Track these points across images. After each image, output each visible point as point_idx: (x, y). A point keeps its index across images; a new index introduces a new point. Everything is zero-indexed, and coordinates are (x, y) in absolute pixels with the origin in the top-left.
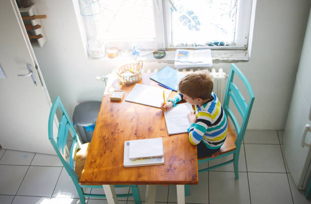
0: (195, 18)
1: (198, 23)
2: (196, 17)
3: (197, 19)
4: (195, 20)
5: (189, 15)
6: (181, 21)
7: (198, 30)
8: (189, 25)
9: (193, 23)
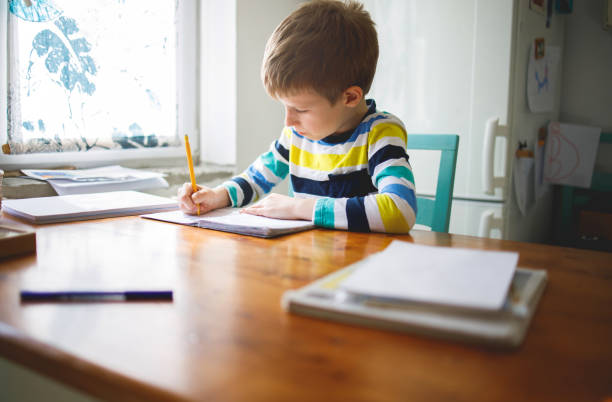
0: (81, 45)
1: (90, 65)
2: (83, 40)
3: (87, 50)
4: (82, 54)
5: (65, 32)
6: (40, 53)
7: (89, 88)
8: (66, 69)
9: (75, 63)
